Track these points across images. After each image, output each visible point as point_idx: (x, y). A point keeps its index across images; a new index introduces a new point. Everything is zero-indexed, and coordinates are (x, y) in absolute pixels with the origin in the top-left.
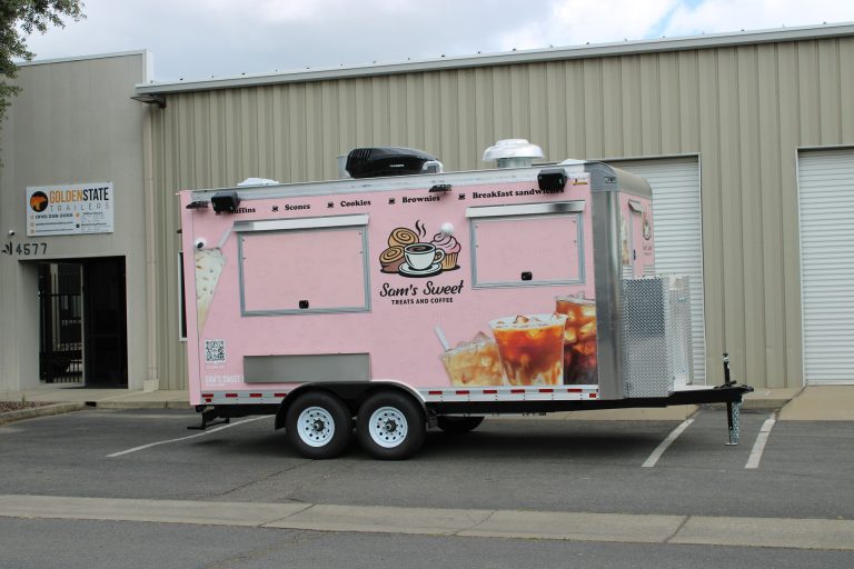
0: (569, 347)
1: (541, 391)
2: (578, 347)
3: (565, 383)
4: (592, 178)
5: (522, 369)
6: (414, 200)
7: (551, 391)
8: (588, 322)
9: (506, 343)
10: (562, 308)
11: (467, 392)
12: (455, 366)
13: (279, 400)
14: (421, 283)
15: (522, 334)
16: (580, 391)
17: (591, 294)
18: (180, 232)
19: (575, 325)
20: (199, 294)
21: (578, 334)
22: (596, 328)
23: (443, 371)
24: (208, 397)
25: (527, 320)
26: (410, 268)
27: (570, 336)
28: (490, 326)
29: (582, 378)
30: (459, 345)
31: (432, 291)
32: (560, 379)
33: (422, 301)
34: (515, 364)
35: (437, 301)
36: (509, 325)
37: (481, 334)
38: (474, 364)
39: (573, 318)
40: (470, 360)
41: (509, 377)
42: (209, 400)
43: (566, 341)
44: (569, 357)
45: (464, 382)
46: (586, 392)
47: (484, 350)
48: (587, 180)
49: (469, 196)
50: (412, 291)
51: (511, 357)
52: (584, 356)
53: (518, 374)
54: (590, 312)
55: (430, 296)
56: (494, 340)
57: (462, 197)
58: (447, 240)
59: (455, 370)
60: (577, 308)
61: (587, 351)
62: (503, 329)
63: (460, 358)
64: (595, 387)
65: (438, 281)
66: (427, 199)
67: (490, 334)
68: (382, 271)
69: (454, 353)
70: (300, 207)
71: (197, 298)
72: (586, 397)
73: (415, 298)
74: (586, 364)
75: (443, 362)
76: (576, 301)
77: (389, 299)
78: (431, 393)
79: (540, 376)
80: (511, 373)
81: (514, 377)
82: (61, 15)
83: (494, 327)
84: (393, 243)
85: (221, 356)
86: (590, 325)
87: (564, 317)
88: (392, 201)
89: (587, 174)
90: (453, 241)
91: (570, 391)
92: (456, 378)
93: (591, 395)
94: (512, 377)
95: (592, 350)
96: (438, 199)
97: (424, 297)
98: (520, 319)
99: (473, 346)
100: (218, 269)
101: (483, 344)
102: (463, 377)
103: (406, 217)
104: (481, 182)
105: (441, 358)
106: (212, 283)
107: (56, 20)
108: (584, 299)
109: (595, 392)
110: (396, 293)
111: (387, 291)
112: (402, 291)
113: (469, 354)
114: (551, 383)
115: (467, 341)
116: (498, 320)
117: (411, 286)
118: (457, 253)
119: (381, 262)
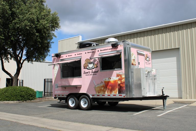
0: (119, 85)
1: (114, 95)
2: (121, 85)
6: (90, 52)
8: (123, 79)
9: (106, 84)
10: (118, 76)
11: (99, 95)
12: (97, 89)
14: (91, 71)
16: (121, 95)
17: (124, 72)
19: (120, 80)
21: (121, 82)
22: (125, 80)
23: (95, 90)
25: (111, 79)
26: (89, 67)
27: (119, 82)
28: (103, 80)
29: (122, 92)
30: (98, 84)
31: (93, 72)
34: (109, 89)
35: (93, 75)
37: (102, 82)
39: (120, 78)
40: (100, 88)
42: (56, 96)
44: (119, 87)
45: (99, 93)
46: (123, 96)
47: (102, 86)
48: (123, 45)
50: (89, 73)
51: (108, 87)
52: (122, 87)
53: (109, 91)
54: (123, 76)
56: (104, 83)
57: (98, 51)
58: (95, 61)
60: (121, 75)
62: (106, 81)
63: (98, 87)
64: (125, 94)
65: (94, 70)
66: (92, 52)
67: (103, 82)
68: (84, 68)
69: (97, 86)
70: (70, 56)
71: (54, 75)
73: (90, 74)
74: (123, 89)
75: (95, 88)
76: (121, 74)
77: (85, 74)
78: (92, 95)
79: (113, 92)
81: (108, 92)
82: (57, 29)
84: (86, 62)
87: (118, 78)
88: (86, 53)
89: (123, 43)
90: (97, 61)
91: (119, 95)
92: (97, 92)
93: (124, 97)
95: (124, 85)
96: (94, 52)
97: (91, 74)
98: (109, 78)
100: (57, 69)
101: (102, 84)
105: (94, 87)
106: (56, 72)
107: (57, 30)
108: (122, 73)
109: (125, 96)
110: (86, 73)
111: (85, 73)
112: (87, 73)
113: (99, 86)
114: (115, 93)
115: (99, 84)
116: (105, 79)
117: (89, 71)
118: (97, 64)
119: (84, 66)
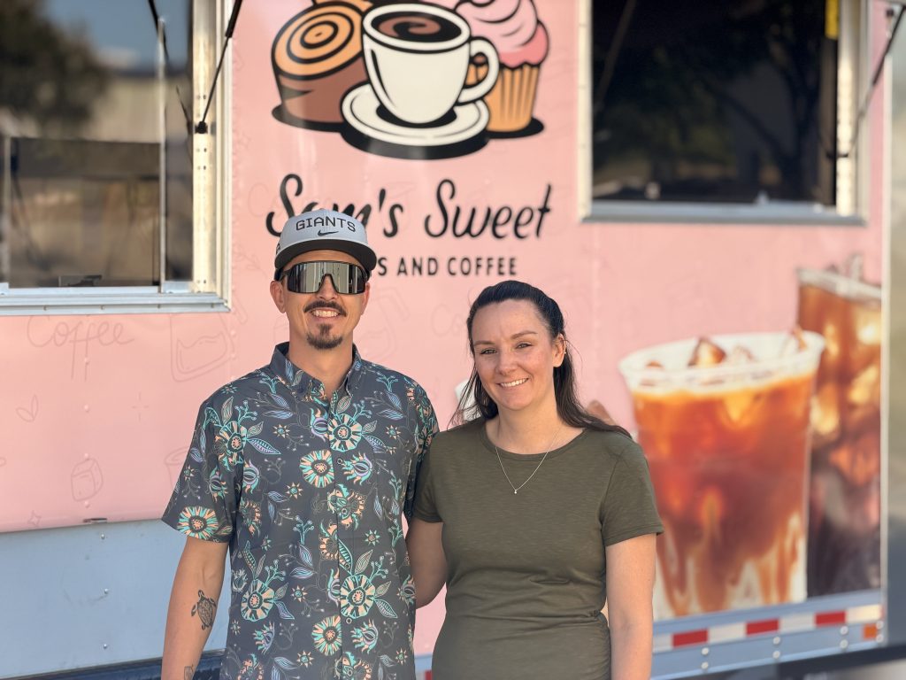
0: (822, 454)
1: (751, 629)
2: (844, 456)
5: (702, 547)
8: (869, 360)
10: (811, 311)
15: (705, 411)
16: (841, 616)
17: (878, 265)
19: (837, 376)
22: (883, 387)
25: (720, 356)
26: (383, 113)
27: (824, 420)
28: (622, 378)
31: (450, 221)
32: (798, 577)
33: (416, 266)
34: (686, 534)
35: (465, 267)
36: (675, 373)
41: (669, 583)
43: (817, 436)
44: (821, 495)
50: (380, 220)
51: (677, 503)
52: (855, 489)
53: (691, 566)
54: (872, 330)
55: (450, 246)
60: (845, 314)
61: (859, 472)
62: (658, 393)
65: (476, 183)
72: (854, 639)
76: (845, 287)
79: (750, 573)
80: (674, 569)
81: (682, 579)
83: (634, 385)
86: (872, 374)
91: (820, 620)
93: (869, 632)
94: (674, 588)
95: (872, 466)
97: (425, 247)
98: (703, 350)
108: (862, 280)
114: (774, 598)
116: (646, 355)
117: (383, 194)
118: (538, 66)
119: (278, 71)
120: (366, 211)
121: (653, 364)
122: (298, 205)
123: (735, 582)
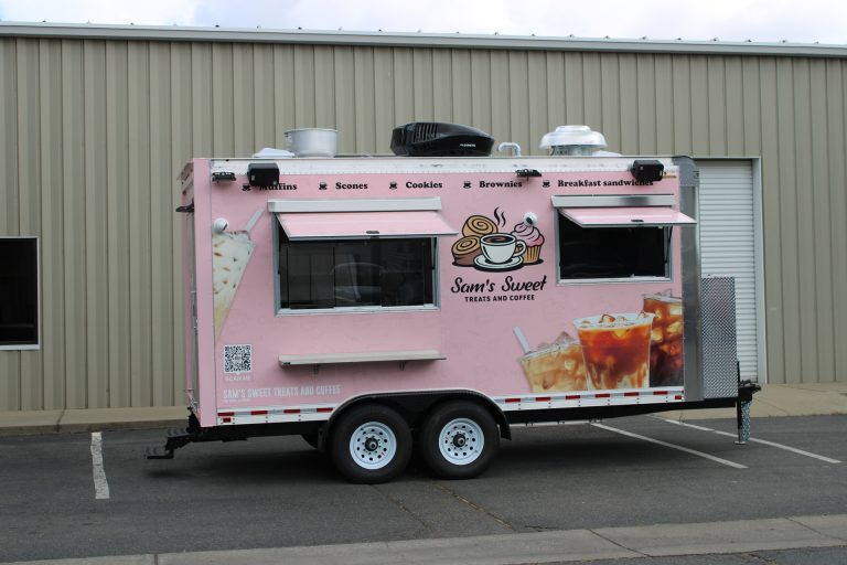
0: (655, 347)
1: (627, 394)
2: (665, 348)
3: (651, 385)
4: (681, 172)
5: (607, 371)
6: (493, 185)
7: (637, 394)
8: (674, 320)
9: (591, 344)
10: (649, 306)
11: (548, 399)
12: (535, 370)
13: (326, 416)
14: (499, 279)
15: (609, 334)
16: (665, 393)
17: (678, 292)
18: (190, 209)
19: (661, 324)
20: (217, 290)
21: (665, 334)
22: (682, 328)
23: (522, 376)
24: (227, 416)
25: (613, 319)
26: (487, 261)
27: (656, 336)
28: (574, 326)
29: (667, 380)
30: (541, 346)
31: (511, 287)
32: (646, 381)
33: (500, 298)
34: (600, 367)
35: (517, 298)
36: (595, 324)
37: (565, 334)
38: (556, 367)
39: (660, 317)
40: (552, 363)
41: (593, 381)
42: (229, 420)
43: (653, 341)
44: (655, 358)
45: (545, 387)
46: (673, 393)
47: (567, 352)
48: (676, 174)
49: (554, 184)
50: (487, 288)
51: (596, 359)
52: (670, 357)
53: (602, 376)
54: (677, 311)
55: (510, 293)
56: (578, 342)
57: (546, 184)
58: (529, 230)
59: (535, 375)
60: (664, 307)
61: (673, 352)
62: (589, 329)
63: (541, 361)
64: (681, 388)
65: (519, 277)
66: (507, 185)
67: (574, 335)
69: (534, 355)
70: (349, 187)
71: (215, 292)
72: (671, 399)
73: (492, 295)
74: (672, 366)
75: (523, 367)
76: (663, 299)
77: (462, 295)
78: (508, 401)
79: (626, 379)
80: (596, 377)
81: (599, 380)
83: (578, 327)
84: (468, 232)
85: (246, 364)
86: (677, 324)
87: (651, 316)
88: (467, 185)
89: (676, 167)
90: (536, 233)
91: (655, 393)
92: (536, 383)
93: (677, 397)
94: (596, 381)
95: (678, 350)
96: (520, 185)
97: (502, 294)
98: (606, 318)
99: (555, 348)
100: (244, 257)
101: (566, 345)
102: (544, 382)
103: (484, 204)
104: (568, 170)
105: (520, 362)
106: (234, 276)
108: (671, 297)
109: (680, 394)
110: (471, 289)
111: (460, 287)
112: (477, 287)
113: (551, 356)
115: (549, 342)
116: (583, 320)
117: (488, 281)
118: (540, 246)
119: (453, 254)
120: (483, 285)
121: (585, 322)
122: (461, 285)
123: (620, 381)
